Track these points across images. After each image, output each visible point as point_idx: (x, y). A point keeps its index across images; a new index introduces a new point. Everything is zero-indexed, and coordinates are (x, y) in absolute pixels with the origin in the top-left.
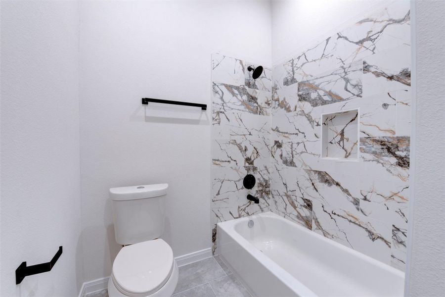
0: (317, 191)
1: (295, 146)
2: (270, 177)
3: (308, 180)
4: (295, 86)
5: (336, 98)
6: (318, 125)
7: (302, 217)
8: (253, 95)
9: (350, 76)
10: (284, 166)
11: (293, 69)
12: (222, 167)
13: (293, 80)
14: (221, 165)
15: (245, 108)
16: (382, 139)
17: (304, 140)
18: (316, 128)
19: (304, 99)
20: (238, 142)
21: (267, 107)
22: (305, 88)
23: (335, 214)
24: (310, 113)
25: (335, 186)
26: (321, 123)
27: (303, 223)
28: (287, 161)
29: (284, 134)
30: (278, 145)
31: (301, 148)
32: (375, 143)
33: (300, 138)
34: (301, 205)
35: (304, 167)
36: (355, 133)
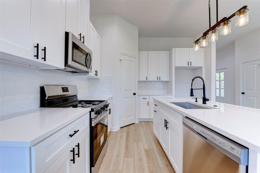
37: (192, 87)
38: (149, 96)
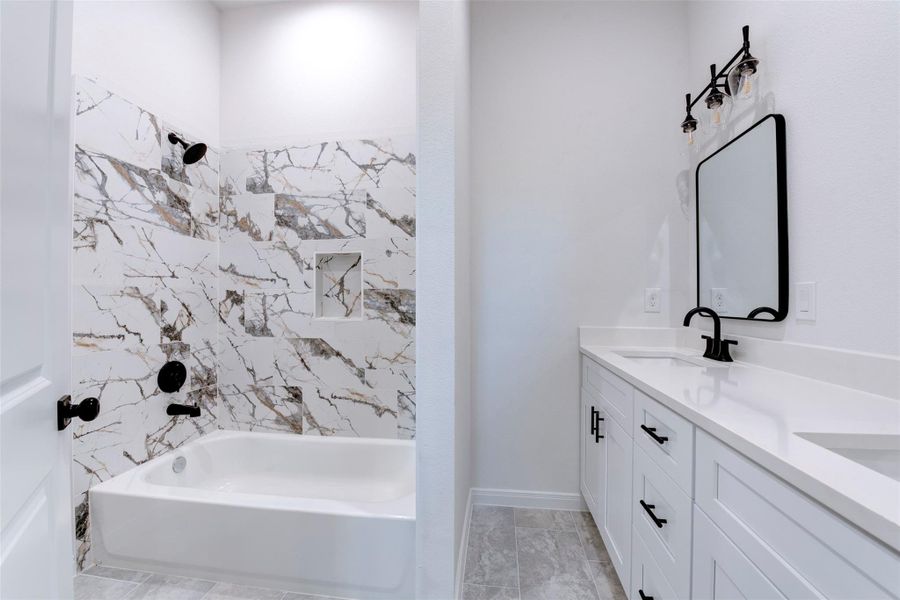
0: (309, 369)
1: (270, 300)
2: (216, 361)
3: (294, 355)
4: (270, 198)
5: (334, 234)
6: (309, 268)
7: (286, 419)
8: (181, 195)
9: (352, 206)
10: (249, 336)
11: (265, 167)
12: (101, 350)
13: (266, 188)
14: (100, 346)
15: (161, 219)
16: (386, 292)
17: (287, 291)
18: (306, 272)
19: (287, 224)
20: (144, 293)
21: (210, 222)
22: (287, 206)
23: (335, 397)
24: (297, 247)
25: (334, 357)
26: (314, 265)
27: (287, 427)
28: (254, 327)
29: (247, 279)
30: (236, 298)
31: (281, 304)
32: (379, 297)
33: (280, 285)
34: (283, 400)
35: (287, 335)
36: (357, 282)
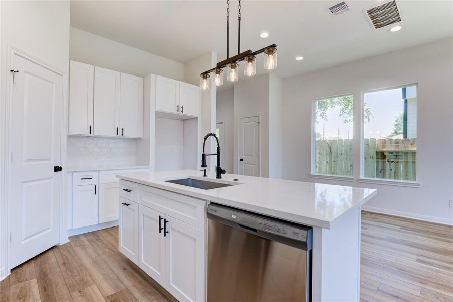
37: (204, 152)
38: (99, 171)
